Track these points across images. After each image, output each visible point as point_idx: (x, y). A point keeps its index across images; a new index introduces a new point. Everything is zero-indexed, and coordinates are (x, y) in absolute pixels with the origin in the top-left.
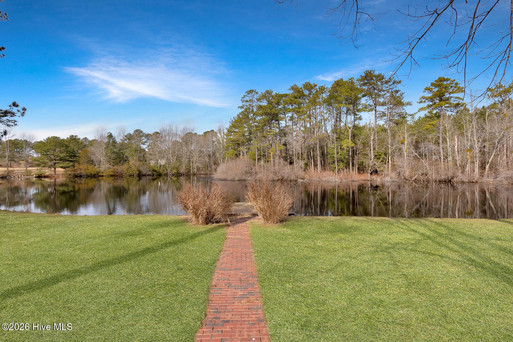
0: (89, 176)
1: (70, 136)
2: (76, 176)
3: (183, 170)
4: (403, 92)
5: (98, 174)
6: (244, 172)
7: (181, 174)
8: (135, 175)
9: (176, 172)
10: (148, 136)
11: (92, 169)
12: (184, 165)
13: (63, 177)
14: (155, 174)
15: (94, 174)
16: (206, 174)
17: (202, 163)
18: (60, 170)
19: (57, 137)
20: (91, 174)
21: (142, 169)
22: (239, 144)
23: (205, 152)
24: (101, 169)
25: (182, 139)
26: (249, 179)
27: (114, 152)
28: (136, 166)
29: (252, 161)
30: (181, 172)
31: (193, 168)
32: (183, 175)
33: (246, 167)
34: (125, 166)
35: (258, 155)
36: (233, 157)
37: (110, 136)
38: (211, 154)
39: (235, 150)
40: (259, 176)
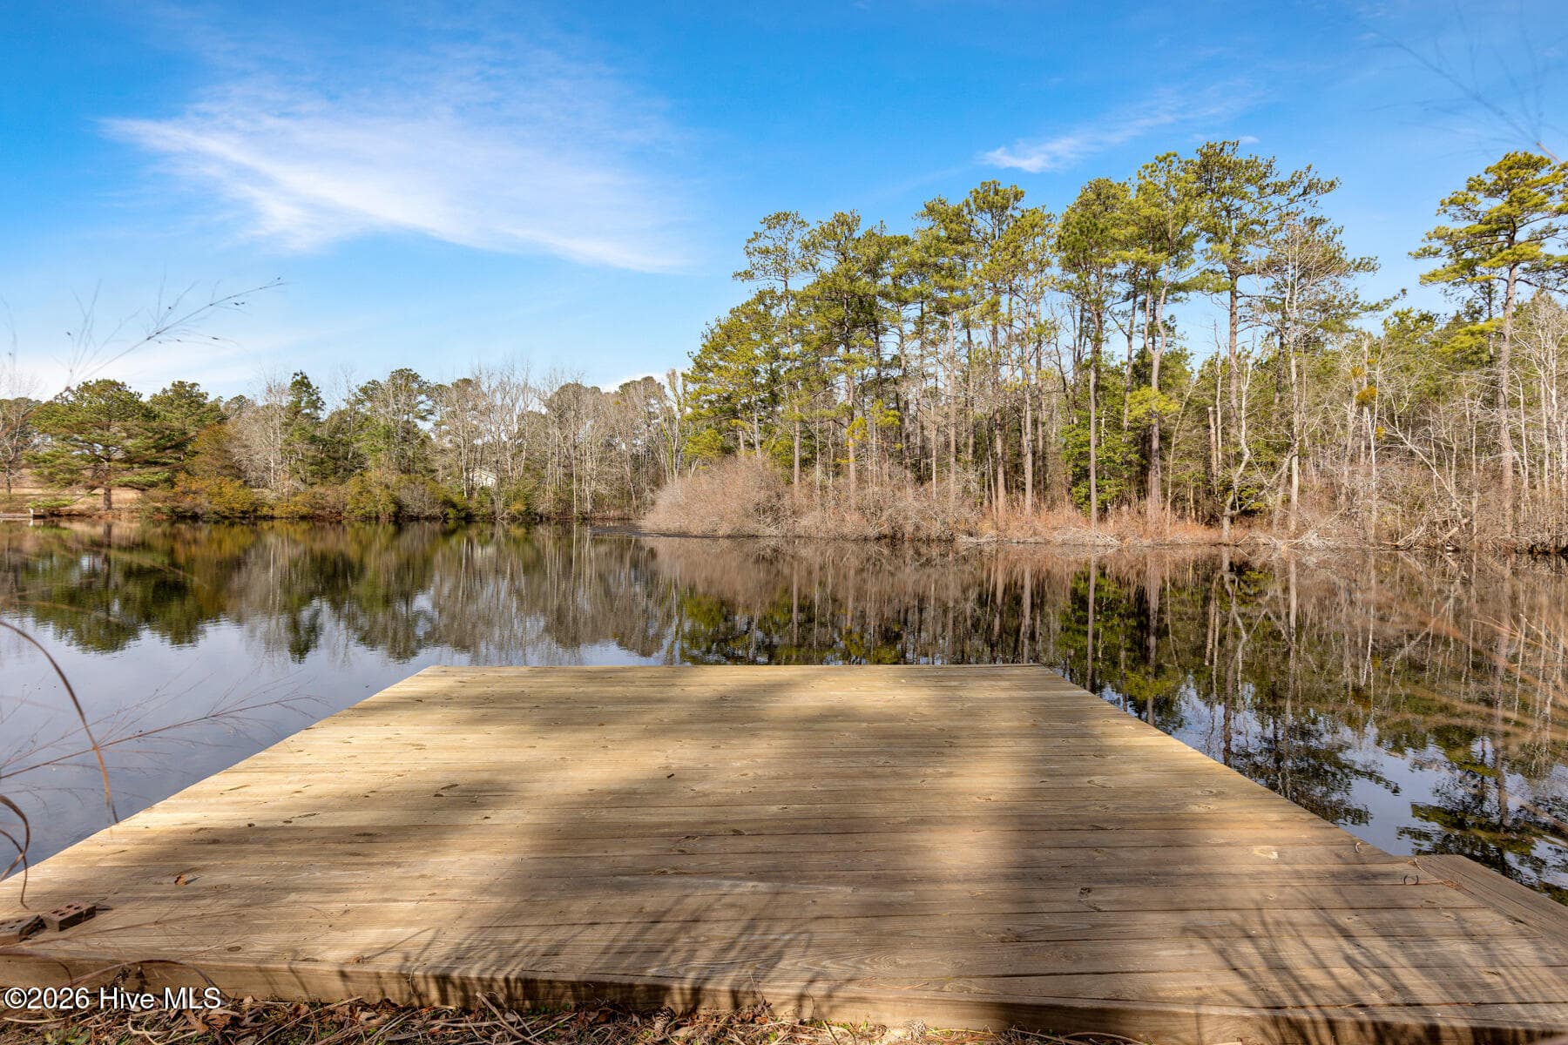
0: (226, 517)
1: (174, 385)
2: (178, 517)
3: (545, 505)
4: (1337, 226)
5: (255, 510)
6: (750, 507)
7: (541, 518)
8: (383, 518)
9: (524, 508)
10: (438, 391)
11: (233, 495)
12: (551, 488)
13: (134, 518)
14: (451, 516)
15: (242, 512)
16: (623, 519)
17: (609, 484)
18: (125, 495)
19: (114, 384)
20: (232, 510)
21: (406, 497)
22: (734, 413)
23: (624, 447)
24: (269, 495)
25: (548, 406)
26: (770, 533)
27: (313, 440)
28: (387, 487)
29: (779, 470)
30: (539, 510)
31: (580, 499)
32: (548, 519)
33: (761, 488)
34: (352, 485)
35: (802, 446)
36: (710, 455)
37: (302, 384)
38: (641, 451)
39: (720, 432)
40: (806, 522)
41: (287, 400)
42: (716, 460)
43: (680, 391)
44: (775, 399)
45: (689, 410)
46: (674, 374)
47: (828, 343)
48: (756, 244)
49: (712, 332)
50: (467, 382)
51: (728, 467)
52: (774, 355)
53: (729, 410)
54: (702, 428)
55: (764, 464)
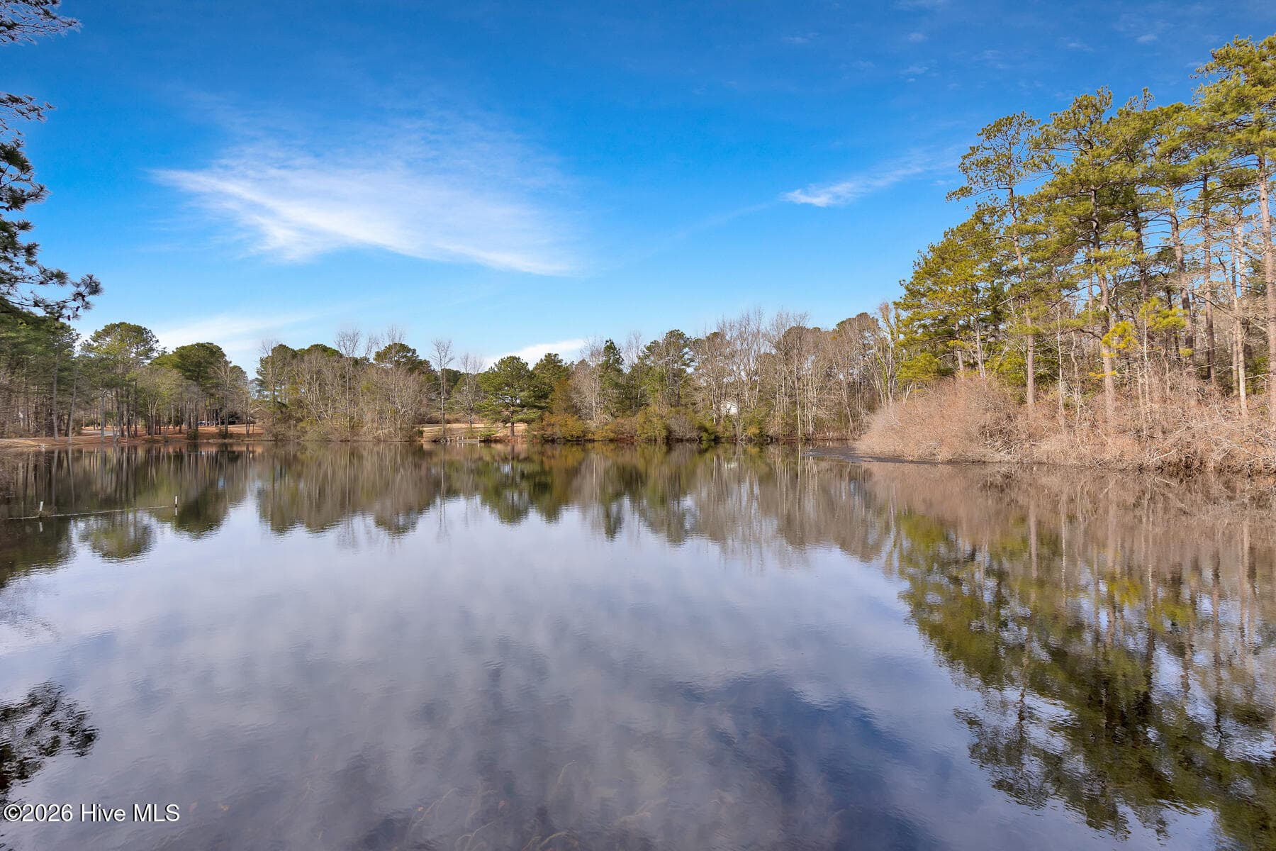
0: (569, 441)
1: (546, 356)
2: (545, 440)
3: (775, 428)
5: (584, 436)
6: (975, 431)
7: (772, 439)
8: (659, 440)
9: (758, 431)
10: (696, 344)
11: (573, 426)
12: (779, 415)
13: (524, 441)
14: (704, 438)
15: (578, 437)
16: (841, 439)
17: (829, 409)
18: (520, 427)
19: (515, 358)
20: (572, 436)
21: (674, 426)
22: (951, 335)
23: (841, 377)
24: (592, 424)
25: (777, 348)
26: (1000, 458)
27: (617, 386)
28: (662, 417)
29: (1009, 390)
30: (770, 433)
31: (803, 423)
32: (777, 440)
33: (987, 410)
34: (640, 417)
35: (1037, 362)
36: (926, 378)
37: (611, 348)
38: (857, 379)
39: (936, 356)
40: (1049, 447)
41: (602, 359)
42: (933, 382)
43: (892, 321)
44: (998, 316)
45: (902, 337)
46: (887, 307)
47: (1069, 245)
48: (973, 158)
49: (925, 258)
50: (715, 334)
51: (946, 388)
52: (997, 270)
53: (945, 332)
54: (916, 353)
55: (989, 385)
